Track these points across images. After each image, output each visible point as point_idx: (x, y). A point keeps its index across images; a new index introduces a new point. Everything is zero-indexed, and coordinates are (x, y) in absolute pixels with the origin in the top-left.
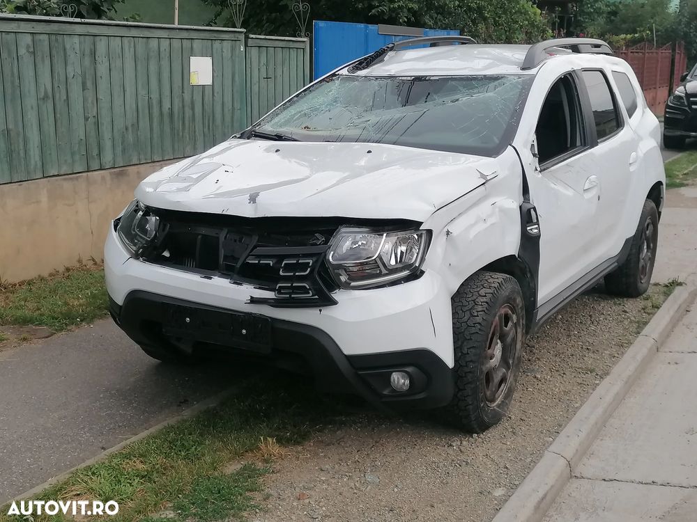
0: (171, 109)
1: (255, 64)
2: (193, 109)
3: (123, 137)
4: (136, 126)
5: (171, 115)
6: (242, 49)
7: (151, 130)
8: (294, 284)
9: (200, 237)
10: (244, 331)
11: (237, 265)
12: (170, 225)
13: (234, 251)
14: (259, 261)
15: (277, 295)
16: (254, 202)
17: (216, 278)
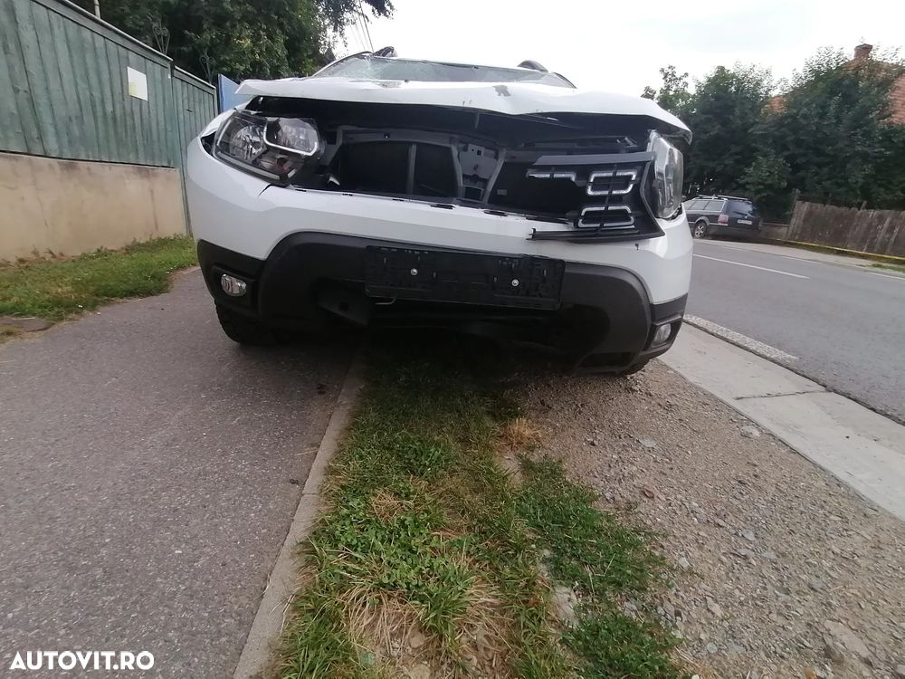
0: (114, 112)
1: (180, 94)
2: (133, 119)
3: (68, 128)
4: (80, 118)
5: (114, 119)
6: (170, 77)
7: (97, 128)
8: (610, 208)
9: (414, 148)
10: (516, 282)
11: (485, 187)
12: (345, 133)
13: (476, 168)
14: (552, 175)
15: (581, 224)
16: (509, 95)
17: (457, 206)
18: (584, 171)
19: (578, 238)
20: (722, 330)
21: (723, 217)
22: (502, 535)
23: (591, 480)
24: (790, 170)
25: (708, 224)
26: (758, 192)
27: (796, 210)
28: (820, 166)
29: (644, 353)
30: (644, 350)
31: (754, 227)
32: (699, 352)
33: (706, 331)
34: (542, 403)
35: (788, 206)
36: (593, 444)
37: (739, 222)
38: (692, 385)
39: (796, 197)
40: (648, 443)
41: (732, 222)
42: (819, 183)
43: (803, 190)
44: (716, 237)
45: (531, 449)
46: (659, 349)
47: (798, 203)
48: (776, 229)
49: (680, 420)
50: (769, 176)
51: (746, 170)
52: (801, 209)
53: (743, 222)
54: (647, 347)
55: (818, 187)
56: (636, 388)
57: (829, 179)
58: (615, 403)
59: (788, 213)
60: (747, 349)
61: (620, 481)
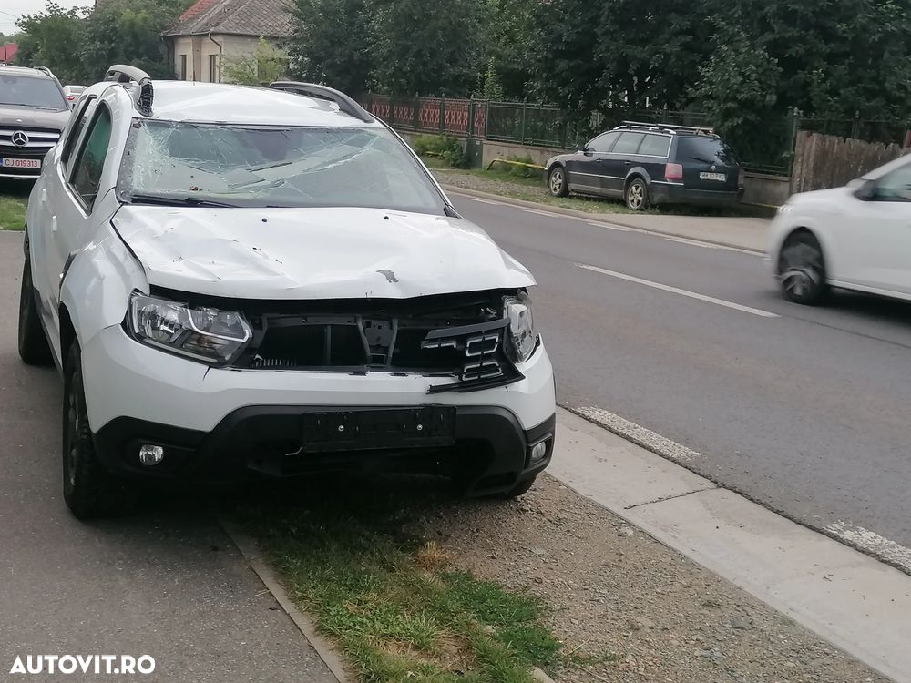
8: (484, 364)
9: (329, 328)
10: (420, 427)
11: (387, 354)
12: (268, 319)
13: (379, 339)
14: (440, 345)
15: (464, 379)
16: (395, 281)
17: (368, 372)
18: (462, 339)
19: (463, 388)
20: (628, 427)
21: (673, 170)
22: (443, 609)
23: (495, 578)
24: (781, 69)
25: (649, 181)
26: (728, 114)
27: (798, 150)
28: (832, 58)
29: (526, 470)
30: (526, 467)
31: (731, 184)
32: (600, 460)
33: (610, 429)
34: (440, 534)
35: (784, 141)
36: (493, 558)
37: (703, 176)
38: (582, 498)
39: (795, 123)
40: (538, 551)
41: (690, 176)
42: (833, 92)
43: (808, 109)
44: (665, 208)
45: (443, 566)
46: (538, 466)
47: (801, 135)
48: (770, 186)
49: (568, 531)
50: (742, 83)
51: (703, 71)
52: (807, 146)
53: (709, 176)
54: (527, 466)
55: (832, 100)
56: (527, 508)
57: (852, 83)
58: (508, 523)
59: (785, 155)
60: (650, 449)
61: (517, 577)
